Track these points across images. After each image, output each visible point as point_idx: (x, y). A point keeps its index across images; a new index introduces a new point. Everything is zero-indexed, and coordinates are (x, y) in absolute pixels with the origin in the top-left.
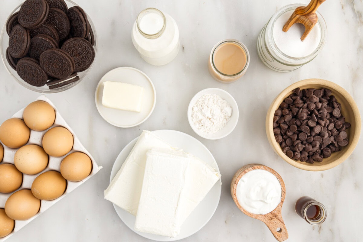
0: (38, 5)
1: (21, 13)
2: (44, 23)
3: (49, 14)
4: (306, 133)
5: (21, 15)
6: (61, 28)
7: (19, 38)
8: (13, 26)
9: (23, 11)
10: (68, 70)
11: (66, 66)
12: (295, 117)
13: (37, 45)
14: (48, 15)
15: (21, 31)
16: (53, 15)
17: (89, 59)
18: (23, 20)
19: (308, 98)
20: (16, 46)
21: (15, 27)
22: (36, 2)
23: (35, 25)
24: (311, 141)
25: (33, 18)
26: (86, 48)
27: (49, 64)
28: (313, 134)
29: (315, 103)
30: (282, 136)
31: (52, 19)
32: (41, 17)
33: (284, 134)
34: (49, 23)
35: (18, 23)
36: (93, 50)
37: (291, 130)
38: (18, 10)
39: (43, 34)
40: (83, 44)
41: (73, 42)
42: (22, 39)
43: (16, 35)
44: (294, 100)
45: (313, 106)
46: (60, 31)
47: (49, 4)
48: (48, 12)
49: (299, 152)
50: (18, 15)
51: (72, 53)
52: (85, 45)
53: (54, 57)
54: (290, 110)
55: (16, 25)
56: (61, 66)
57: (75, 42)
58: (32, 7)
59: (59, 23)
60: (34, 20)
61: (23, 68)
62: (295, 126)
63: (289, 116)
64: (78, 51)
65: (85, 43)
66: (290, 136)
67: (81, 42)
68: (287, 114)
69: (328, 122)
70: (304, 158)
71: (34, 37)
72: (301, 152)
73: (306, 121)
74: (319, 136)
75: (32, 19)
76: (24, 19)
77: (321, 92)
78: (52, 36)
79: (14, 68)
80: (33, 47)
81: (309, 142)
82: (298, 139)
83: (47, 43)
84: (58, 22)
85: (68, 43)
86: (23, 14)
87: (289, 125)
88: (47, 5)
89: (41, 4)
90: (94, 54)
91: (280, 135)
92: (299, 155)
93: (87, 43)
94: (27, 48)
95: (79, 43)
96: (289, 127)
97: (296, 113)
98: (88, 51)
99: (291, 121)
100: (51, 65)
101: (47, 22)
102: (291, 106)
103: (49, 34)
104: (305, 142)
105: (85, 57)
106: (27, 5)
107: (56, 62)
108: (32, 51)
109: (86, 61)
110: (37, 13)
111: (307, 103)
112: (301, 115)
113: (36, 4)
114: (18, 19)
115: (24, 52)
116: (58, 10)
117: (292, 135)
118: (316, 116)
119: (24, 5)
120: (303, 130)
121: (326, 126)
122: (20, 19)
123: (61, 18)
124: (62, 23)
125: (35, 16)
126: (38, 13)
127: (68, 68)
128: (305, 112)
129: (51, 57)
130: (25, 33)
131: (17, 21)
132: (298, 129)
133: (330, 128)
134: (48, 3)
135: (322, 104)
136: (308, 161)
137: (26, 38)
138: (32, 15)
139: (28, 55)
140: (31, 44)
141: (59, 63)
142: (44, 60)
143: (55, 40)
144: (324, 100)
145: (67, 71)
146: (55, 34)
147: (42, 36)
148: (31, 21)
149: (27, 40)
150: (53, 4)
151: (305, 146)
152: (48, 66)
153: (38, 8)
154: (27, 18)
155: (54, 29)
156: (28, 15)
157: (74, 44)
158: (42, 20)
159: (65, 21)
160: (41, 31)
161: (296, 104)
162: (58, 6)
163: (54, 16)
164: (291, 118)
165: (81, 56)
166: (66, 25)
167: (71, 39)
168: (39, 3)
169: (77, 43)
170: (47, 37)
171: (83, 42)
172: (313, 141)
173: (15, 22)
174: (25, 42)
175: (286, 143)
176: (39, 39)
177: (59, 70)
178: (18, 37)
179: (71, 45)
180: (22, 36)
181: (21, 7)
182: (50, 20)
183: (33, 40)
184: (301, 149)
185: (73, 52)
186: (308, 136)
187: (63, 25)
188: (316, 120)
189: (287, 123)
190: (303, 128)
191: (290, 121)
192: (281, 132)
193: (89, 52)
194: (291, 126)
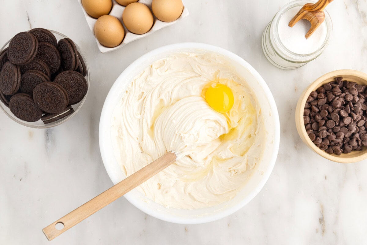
0: (27, 41)
1: (10, 50)
2: (35, 58)
3: (39, 48)
4: (335, 122)
5: (10, 52)
6: (52, 62)
7: (9, 75)
8: (3, 62)
9: (12, 48)
10: (62, 102)
11: (59, 97)
12: (329, 103)
13: (28, 81)
14: (38, 50)
15: (11, 68)
16: (43, 49)
17: (81, 91)
18: (12, 57)
19: (348, 89)
20: (7, 83)
21: (5, 64)
22: (24, 38)
23: (26, 61)
24: (337, 131)
25: (23, 54)
26: (78, 81)
27: (42, 98)
28: (342, 125)
29: (353, 95)
30: (310, 118)
31: (42, 54)
32: (31, 53)
33: (312, 117)
34: (39, 57)
35: (7, 60)
36: (85, 82)
37: (321, 114)
38: (7, 46)
39: (34, 69)
40: (75, 77)
41: (65, 75)
42: (12, 75)
43: (6, 72)
44: (333, 87)
45: (350, 97)
46: (51, 65)
47: (38, 39)
48: (37, 47)
49: (322, 137)
50: (7, 51)
51: (64, 87)
52: (77, 78)
53: (47, 90)
54: (325, 96)
55: (6, 62)
56: (54, 99)
57: (67, 75)
58: (21, 44)
59: (50, 57)
60: (24, 56)
61: (18, 103)
62: (327, 112)
63: (323, 100)
64: (71, 84)
65: (77, 76)
66: (318, 120)
67: (73, 75)
68: (322, 98)
69: (360, 117)
70: (324, 147)
71: (24, 72)
72: (323, 139)
73: (339, 109)
74: (346, 128)
75: (21, 56)
76: (14, 56)
77: (362, 88)
78: (43, 70)
79: (7, 105)
80: (25, 83)
81: (335, 131)
82: (325, 125)
83: (39, 79)
84: (48, 56)
85: (60, 77)
86: (13, 51)
87: (320, 110)
88: (35, 40)
89: (30, 40)
90: (87, 86)
91: (308, 116)
92: (320, 141)
93: (79, 76)
94: (18, 84)
95: (70, 76)
96: (319, 112)
97: (331, 99)
98: (80, 84)
99: (324, 106)
100: (44, 99)
101: (37, 56)
102: (328, 93)
103: (40, 69)
104: (330, 130)
105: (78, 90)
106: (15, 41)
107: (49, 95)
108: (24, 87)
109: (79, 93)
110: (26, 50)
111: (345, 93)
112: (336, 103)
113: (25, 40)
114: (8, 57)
115: (15, 88)
116: (48, 44)
117: (320, 120)
118: (351, 108)
119: (13, 42)
120: (333, 117)
121: (357, 121)
122: (10, 57)
123: (51, 52)
124: (53, 57)
125: (25, 52)
126: (28, 49)
127: (62, 100)
128: (340, 100)
129: (44, 90)
130: (16, 70)
131: (7, 58)
132: (328, 116)
133: (359, 125)
134: (36, 38)
135: (360, 99)
136: (327, 151)
137: (16, 74)
138: (21, 51)
139: (20, 91)
140: (22, 80)
141: (52, 96)
142: (37, 95)
143: (47, 75)
144: (362, 96)
145: (60, 103)
146: (46, 69)
147: (32, 72)
148: (21, 58)
149: (17, 76)
150: (42, 38)
151: (329, 134)
152: (42, 100)
153: (27, 44)
154: (17, 55)
155: (45, 64)
156: (17, 51)
157: (65, 78)
158: (32, 56)
159: (56, 55)
160: (32, 66)
161: (334, 91)
162: (47, 40)
163: (44, 51)
164: (325, 102)
165: (74, 89)
166: (57, 59)
167: (63, 73)
168: (27, 39)
169: (69, 76)
170: (38, 73)
171: (74, 75)
172: (339, 131)
173: (4, 59)
174: (16, 78)
175: (311, 126)
176: (31, 75)
177: (52, 104)
178: (9, 73)
179: (63, 78)
180: (12, 73)
181: (10, 44)
182: (40, 55)
183: (24, 76)
184: (325, 136)
185: (66, 86)
186: (336, 126)
187: (53, 59)
188: (349, 112)
189: (319, 107)
190: (334, 115)
191: (322, 106)
192: (310, 114)
193: (82, 84)
194: (322, 111)
